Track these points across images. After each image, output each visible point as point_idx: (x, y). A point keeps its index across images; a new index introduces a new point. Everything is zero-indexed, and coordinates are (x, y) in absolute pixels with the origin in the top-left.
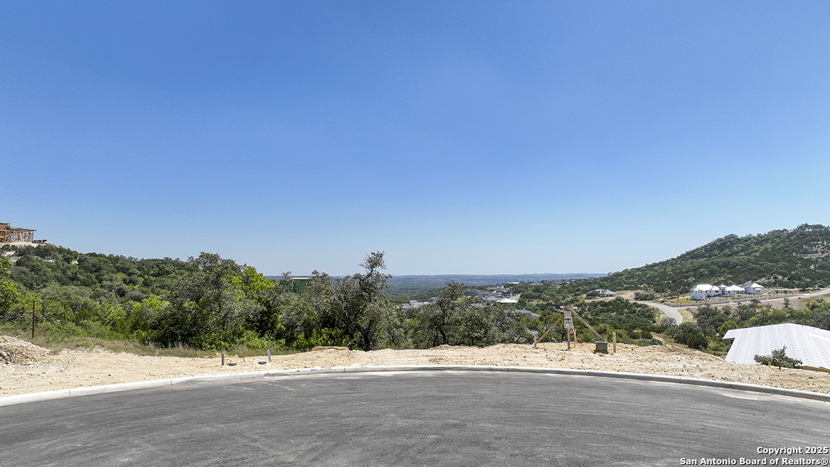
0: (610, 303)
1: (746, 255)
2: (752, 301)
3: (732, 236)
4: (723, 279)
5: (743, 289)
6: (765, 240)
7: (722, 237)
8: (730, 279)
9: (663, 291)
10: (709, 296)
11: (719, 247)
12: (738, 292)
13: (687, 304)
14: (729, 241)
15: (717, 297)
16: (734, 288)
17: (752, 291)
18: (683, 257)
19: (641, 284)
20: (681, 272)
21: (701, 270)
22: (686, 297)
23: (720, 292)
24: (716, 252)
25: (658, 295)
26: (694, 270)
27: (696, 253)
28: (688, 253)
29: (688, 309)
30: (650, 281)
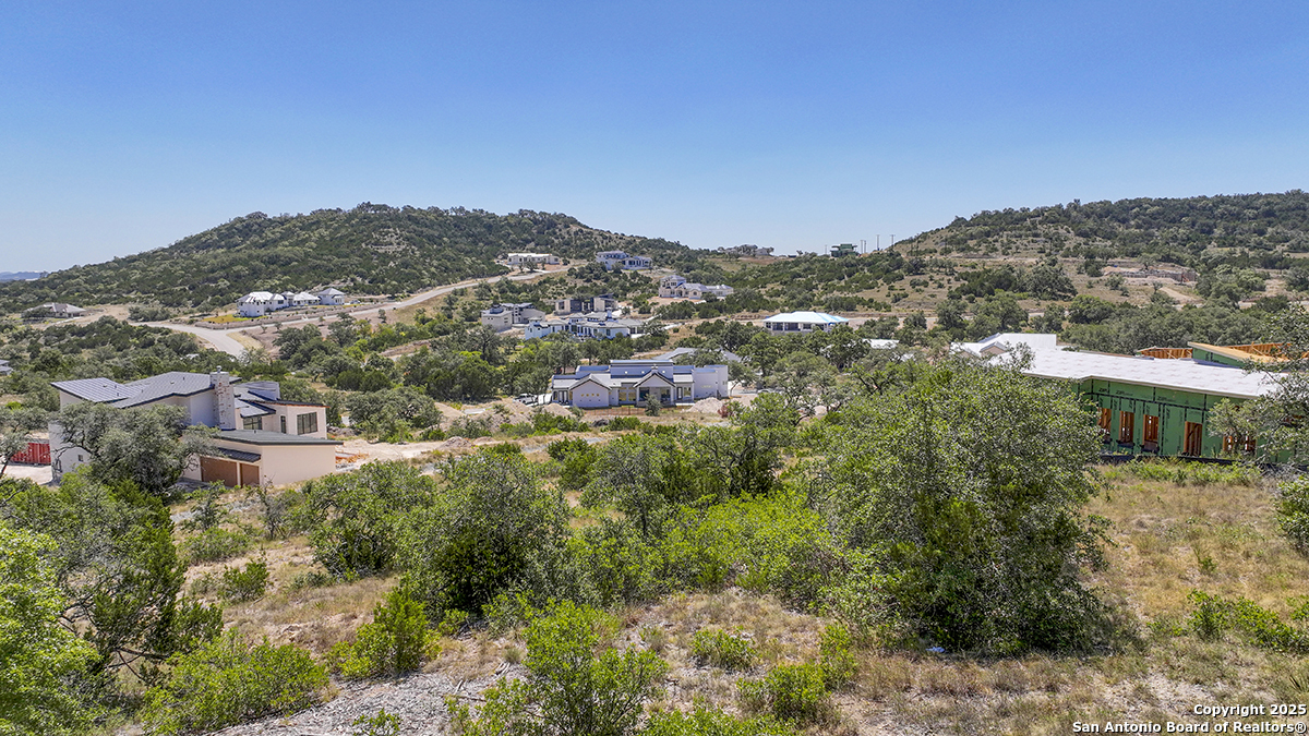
0: (91, 328)
1: (291, 245)
2: (339, 315)
3: (258, 215)
4: (278, 282)
5: (317, 298)
6: (314, 224)
7: (243, 215)
8: (287, 282)
9: (179, 304)
10: (269, 311)
11: (240, 231)
12: (310, 302)
13: (238, 324)
14: (256, 223)
15: (282, 312)
16: (304, 296)
17: (330, 300)
18: (181, 246)
19: (129, 292)
20: (199, 271)
21: (236, 268)
22: (229, 312)
23: (286, 303)
24: (238, 239)
25: (172, 311)
26: (223, 268)
27: (203, 239)
28: (188, 240)
29: (244, 333)
30: (146, 287)
